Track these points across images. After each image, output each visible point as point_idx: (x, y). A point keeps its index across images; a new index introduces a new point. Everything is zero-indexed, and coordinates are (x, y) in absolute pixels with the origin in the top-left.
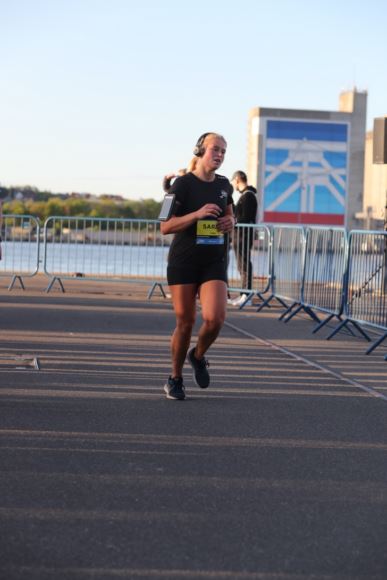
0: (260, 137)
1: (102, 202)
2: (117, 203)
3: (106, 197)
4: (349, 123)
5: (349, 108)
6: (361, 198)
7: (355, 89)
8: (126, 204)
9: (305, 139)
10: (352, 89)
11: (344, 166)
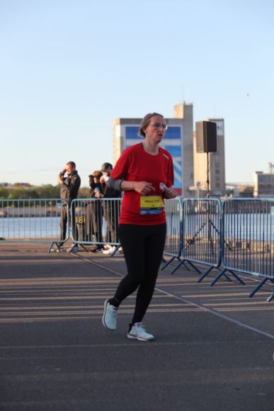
0: (122, 138)
1: (16, 188)
2: (26, 188)
3: (18, 185)
4: (181, 126)
5: (181, 116)
6: (192, 176)
7: (184, 103)
8: (32, 189)
10: (182, 103)
11: (180, 155)
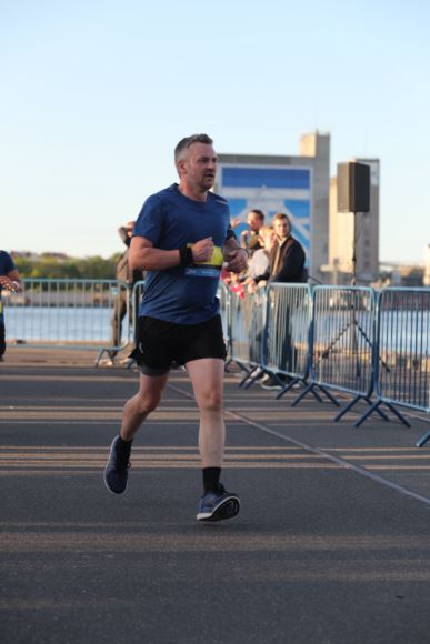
1: (44, 261)
2: (60, 261)
3: (48, 255)
4: (311, 168)
5: (311, 151)
6: (326, 249)
7: (317, 131)
8: (70, 262)
9: (264, 187)
11: (307, 215)
